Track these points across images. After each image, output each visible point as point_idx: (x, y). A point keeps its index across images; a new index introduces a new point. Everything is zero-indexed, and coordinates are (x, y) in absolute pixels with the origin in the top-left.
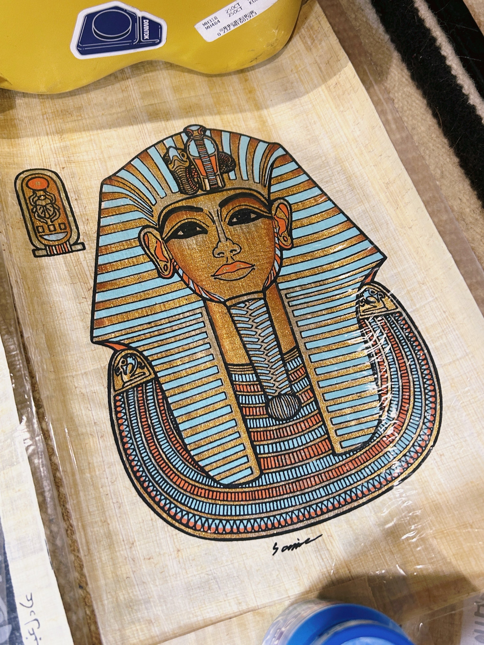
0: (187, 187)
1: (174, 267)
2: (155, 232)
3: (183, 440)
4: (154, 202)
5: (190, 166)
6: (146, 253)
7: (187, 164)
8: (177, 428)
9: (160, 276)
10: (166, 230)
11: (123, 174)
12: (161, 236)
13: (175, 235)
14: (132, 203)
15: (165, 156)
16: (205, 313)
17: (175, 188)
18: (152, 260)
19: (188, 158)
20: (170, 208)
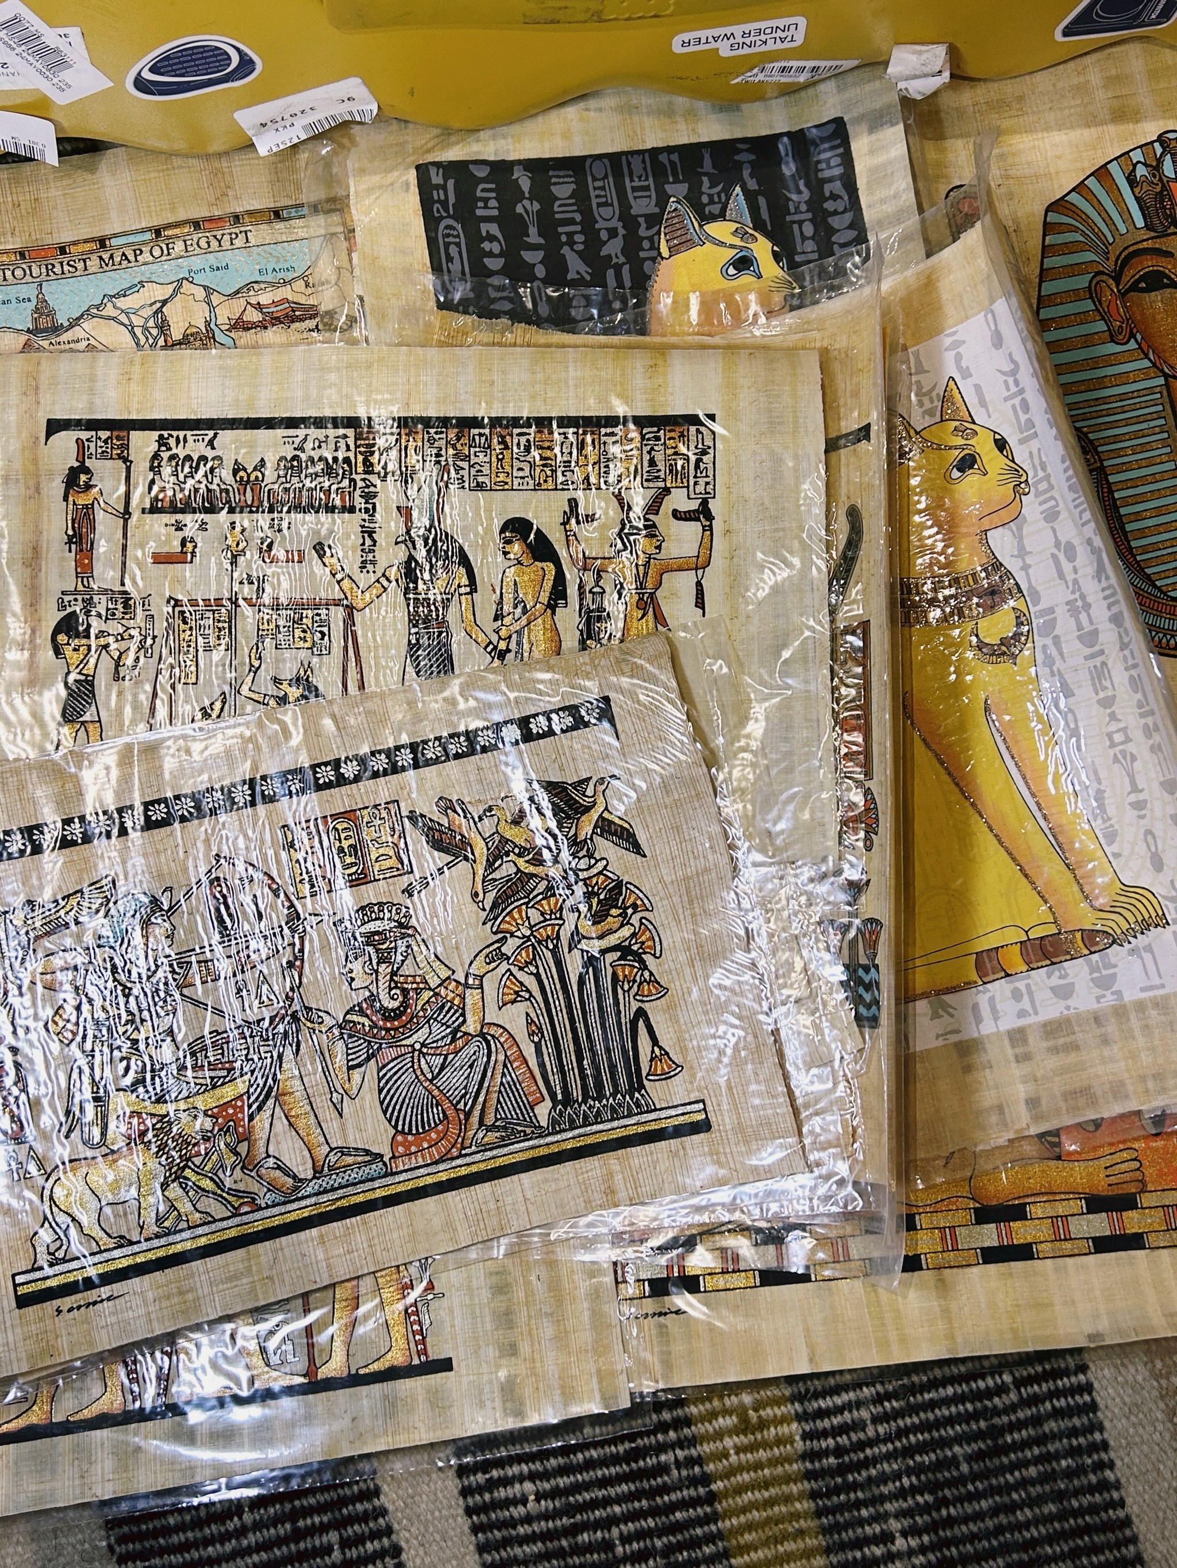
0: (1156, 221)
1: (1131, 330)
2: (1111, 282)
3: (1129, 542)
4: (1111, 240)
5: (1162, 191)
6: (1097, 310)
7: (1158, 189)
8: (1123, 528)
9: (1113, 341)
10: (1125, 279)
11: (1074, 198)
12: (1117, 286)
13: (1134, 288)
14: (1082, 239)
15: (1130, 174)
16: (1165, 393)
17: (1140, 223)
18: (1103, 319)
19: (1161, 180)
20: (1131, 249)
